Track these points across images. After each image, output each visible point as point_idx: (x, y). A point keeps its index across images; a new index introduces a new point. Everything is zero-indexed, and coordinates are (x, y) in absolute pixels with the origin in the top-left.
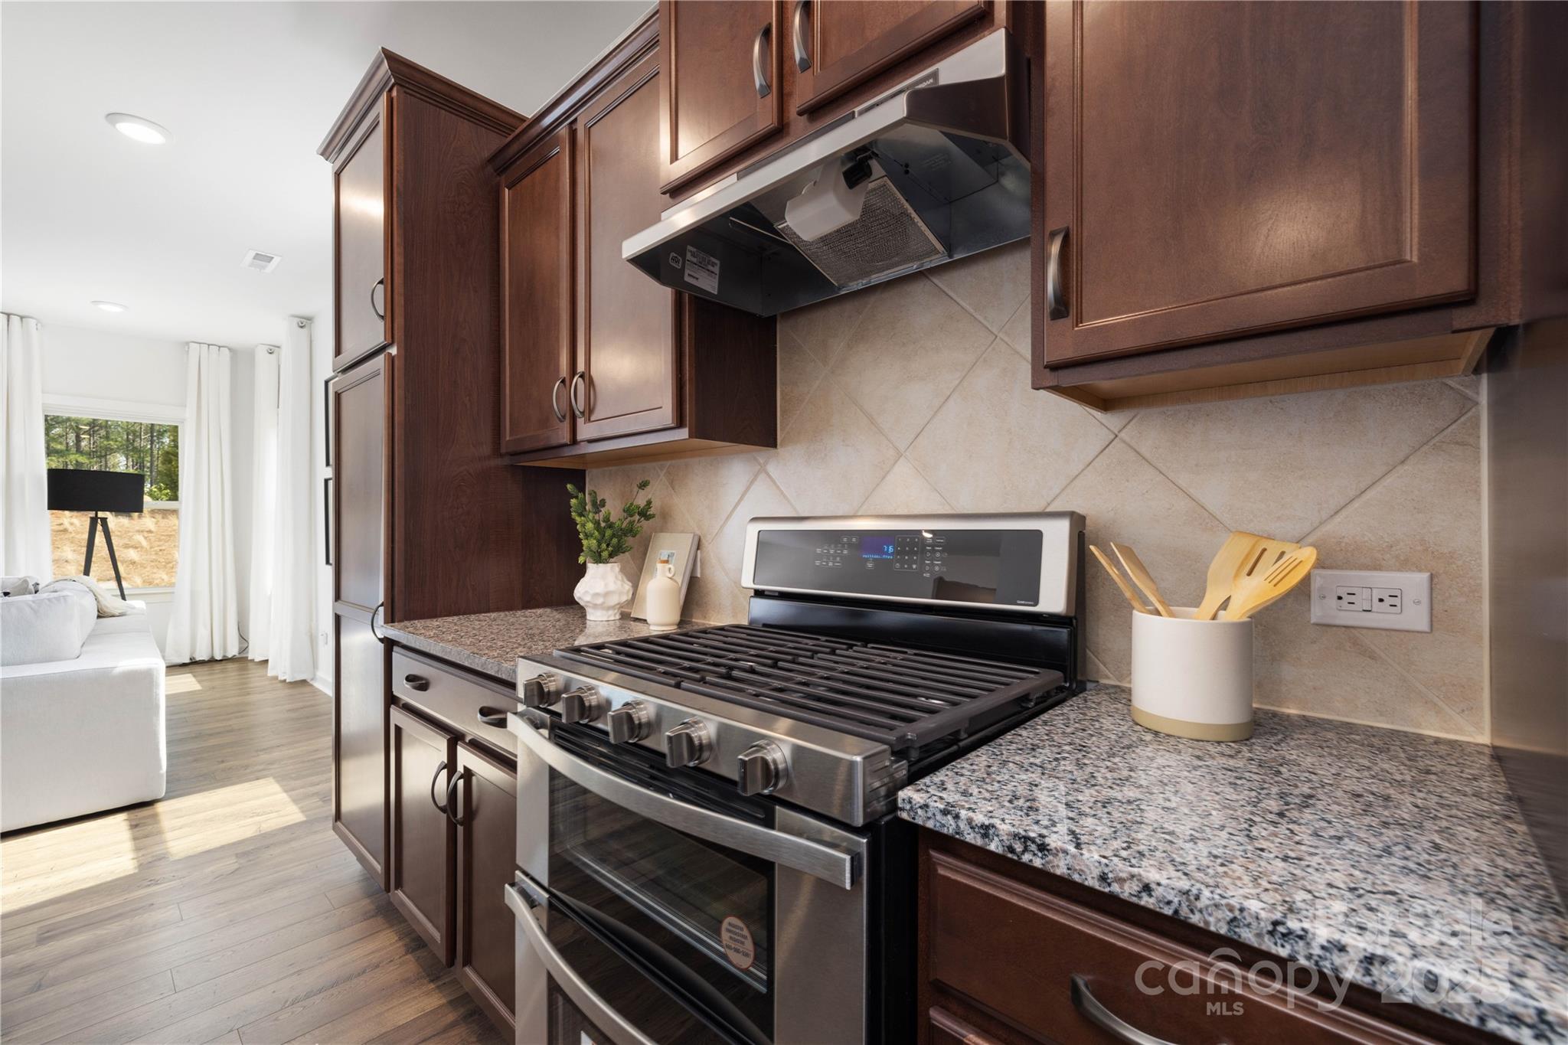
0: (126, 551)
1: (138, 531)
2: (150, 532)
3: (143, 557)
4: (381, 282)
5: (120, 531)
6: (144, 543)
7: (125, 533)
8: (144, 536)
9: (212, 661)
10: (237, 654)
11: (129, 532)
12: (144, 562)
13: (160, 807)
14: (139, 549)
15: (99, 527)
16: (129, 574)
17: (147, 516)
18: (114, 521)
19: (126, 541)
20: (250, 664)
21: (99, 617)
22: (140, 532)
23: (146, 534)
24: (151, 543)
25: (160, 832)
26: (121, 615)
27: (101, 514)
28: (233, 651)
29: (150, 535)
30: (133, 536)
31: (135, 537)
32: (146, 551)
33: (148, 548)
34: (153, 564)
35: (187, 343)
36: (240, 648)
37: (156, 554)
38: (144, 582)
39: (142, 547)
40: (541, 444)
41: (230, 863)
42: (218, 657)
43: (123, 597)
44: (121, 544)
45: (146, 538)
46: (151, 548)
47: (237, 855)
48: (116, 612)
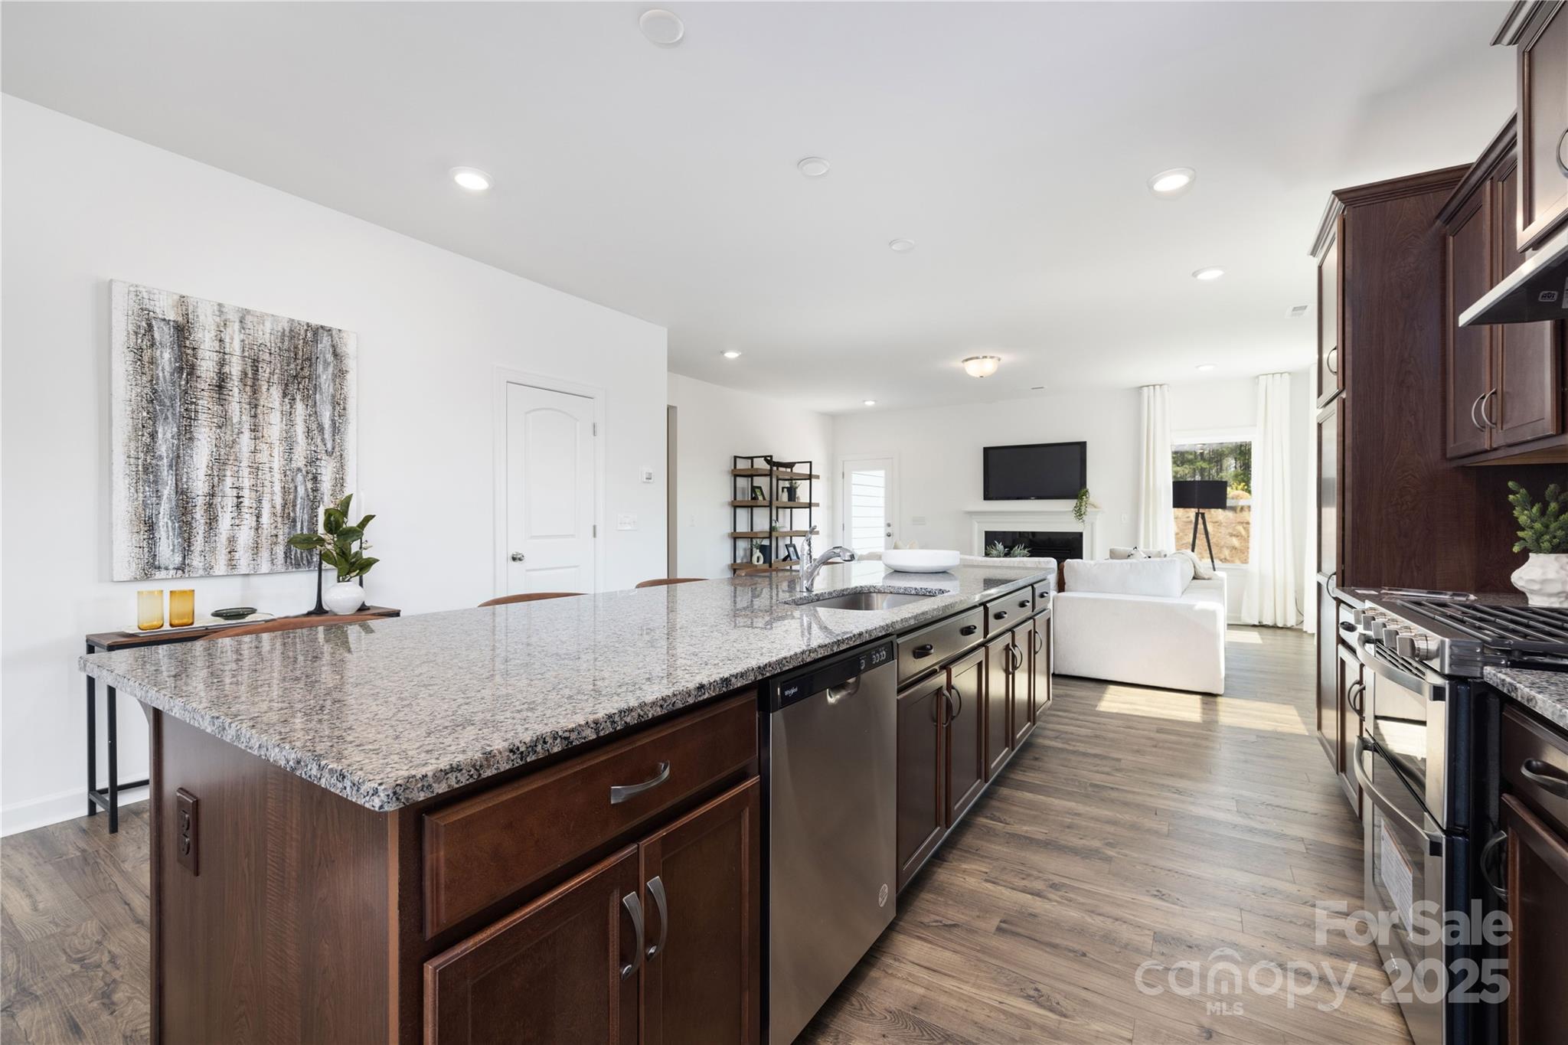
0: (1230, 538)
1: (1239, 523)
4: (1335, 349)
8: (1241, 527)
9: (1275, 627)
10: (1294, 624)
13: (1219, 699)
14: (1239, 538)
15: (1200, 518)
16: (1232, 557)
18: (1209, 514)
19: (1231, 531)
20: (1304, 634)
21: (1194, 578)
25: (1216, 710)
26: (1209, 579)
27: (1201, 511)
28: (1291, 622)
30: (1235, 527)
35: (1258, 377)
36: (1297, 621)
39: (1242, 536)
40: (1471, 450)
41: (1253, 738)
42: (1280, 625)
43: (1214, 570)
47: (1258, 736)
48: (1206, 577)
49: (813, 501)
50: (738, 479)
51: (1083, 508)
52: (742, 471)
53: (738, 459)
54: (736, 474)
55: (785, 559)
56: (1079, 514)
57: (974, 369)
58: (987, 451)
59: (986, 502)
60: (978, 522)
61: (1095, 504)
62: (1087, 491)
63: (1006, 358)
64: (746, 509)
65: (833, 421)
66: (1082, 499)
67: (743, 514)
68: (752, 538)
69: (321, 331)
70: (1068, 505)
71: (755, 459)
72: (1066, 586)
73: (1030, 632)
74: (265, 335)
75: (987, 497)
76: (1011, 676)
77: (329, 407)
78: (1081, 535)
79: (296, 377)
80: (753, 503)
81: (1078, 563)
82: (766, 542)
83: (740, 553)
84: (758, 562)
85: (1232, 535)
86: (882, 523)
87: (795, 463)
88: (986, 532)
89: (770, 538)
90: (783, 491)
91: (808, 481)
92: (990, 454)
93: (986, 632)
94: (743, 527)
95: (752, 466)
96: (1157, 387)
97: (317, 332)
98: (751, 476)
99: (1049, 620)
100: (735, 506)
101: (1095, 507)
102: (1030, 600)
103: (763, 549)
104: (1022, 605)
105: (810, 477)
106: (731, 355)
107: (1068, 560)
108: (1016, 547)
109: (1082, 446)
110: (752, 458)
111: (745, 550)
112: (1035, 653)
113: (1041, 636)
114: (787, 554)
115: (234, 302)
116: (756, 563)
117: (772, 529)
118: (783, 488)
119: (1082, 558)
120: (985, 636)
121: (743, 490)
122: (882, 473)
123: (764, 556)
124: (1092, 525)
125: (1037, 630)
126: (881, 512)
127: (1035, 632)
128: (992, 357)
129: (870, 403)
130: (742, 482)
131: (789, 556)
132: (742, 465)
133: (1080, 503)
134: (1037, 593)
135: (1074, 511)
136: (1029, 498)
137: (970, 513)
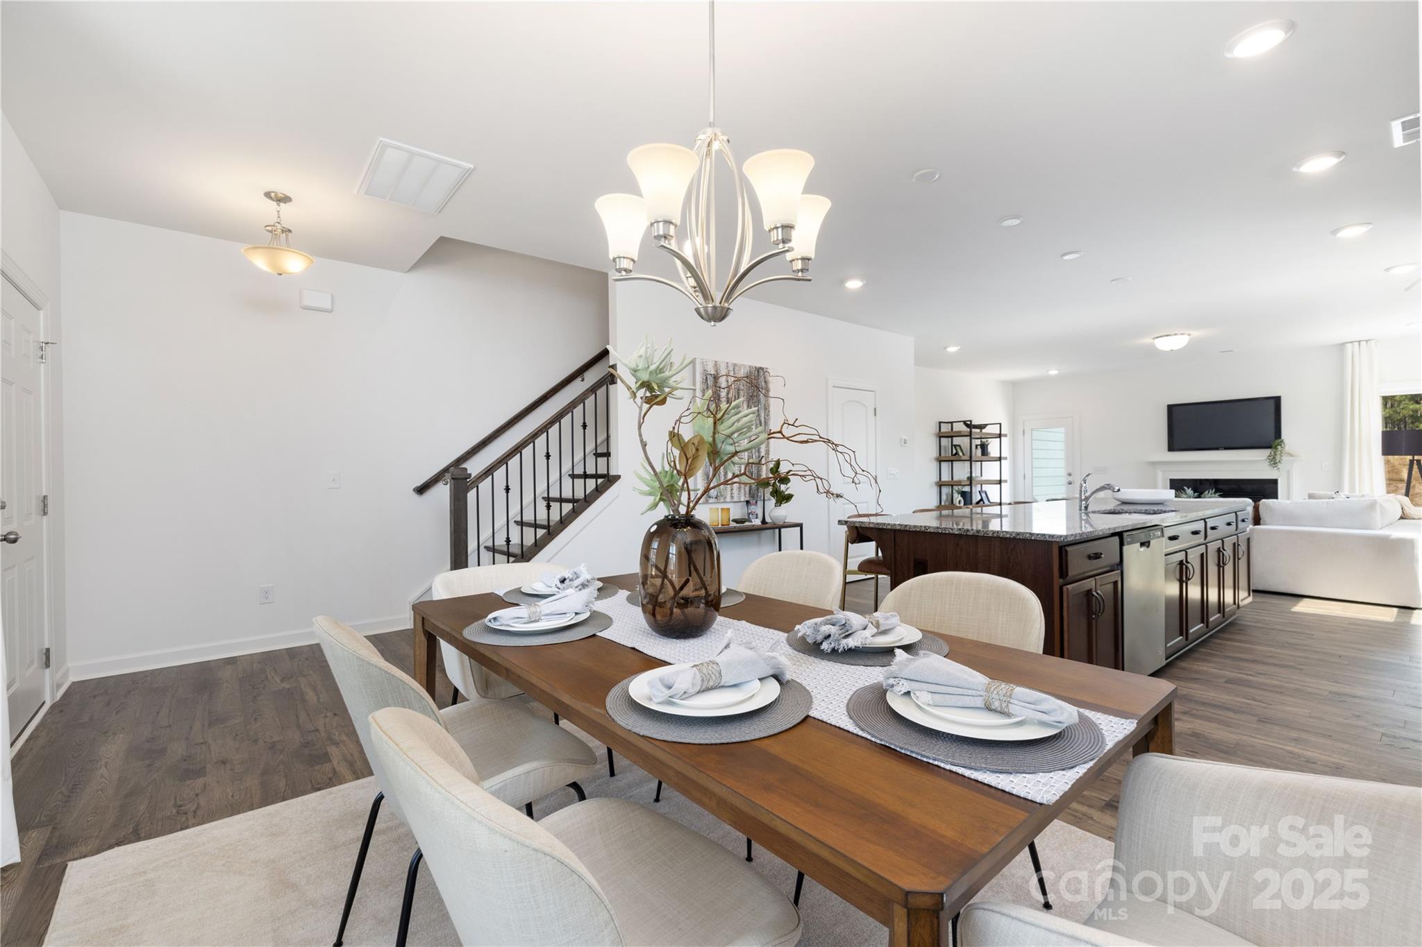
15: (1415, 465)
21: (1402, 518)
26: (1418, 519)
48: (1416, 518)
49: (1002, 456)
50: (942, 439)
51: (1278, 458)
52: (945, 433)
53: (942, 424)
54: (941, 436)
55: (978, 503)
56: (1274, 462)
57: (1164, 344)
58: (1171, 409)
59: (1170, 453)
60: (1163, 471)
61: (1292, 453)
62: (1282, 441)
63: (1196, 334)
64: (947, 463)
65: (1014, 389)
66: (1276, 448)
67: (945, 466)
68: (952, 486)
69: (760, 370)
70: (1262, 454)
71: (954, 424)
72: (1261, 521)
73: (1234, 544)
74: (742, 373)
75: (1171, 448)
76: (1221, 569)
77: (763, 411)
78: (1275, 482)
79: (751, 397)
80: (954, 458)
81: (1273, 502)
82: (967, 489)
83: (944, 497)
84: (959, 503)
86: (1063, 472)
87: (987, 425)
88: (1174, 480)
89: (971, 485)
90: (976, 447)
91: (999, 439)
92: (1173, 411)
93: (1206, 537)
94: (946, 477)
95: (952, 429)
97: (759, 370)
98: (952, 437)
99: (1249, 539)
100: (940, 461)
101: (1292, 456)
102: (1235, 521)
103: (963, 494)
104: (1229, 524)
105: (1000, 436)
106: (952, 349)
107: (1263, 500)
108: (1207, 492)
109: (1276, 402)
110: (952, 423)
111: (947, 495)
112: (1239, 559)
113: (1243, 548)
114: (980, 498)
115: (732, 360)
116: (958, 505)
117: (970, 479)
118: (977, 446)
119: (1277, 498)
120: (1205, 539)
121: (945, 447)
122: (1062, 430)
123: (963, 498)
124: (1288, 472)
125: (1240, 543)
126: (1062, 463)
127: (1239, 545)
128: (1183, 334)
129: (1053, 372)
130: (945, 441)
131: (982, 500)
132: (945, 428)
133: (1275, 452)
134: (1240, 519)
135: (1268, 461)
136: (1217, 449)
137: (1154, 464)
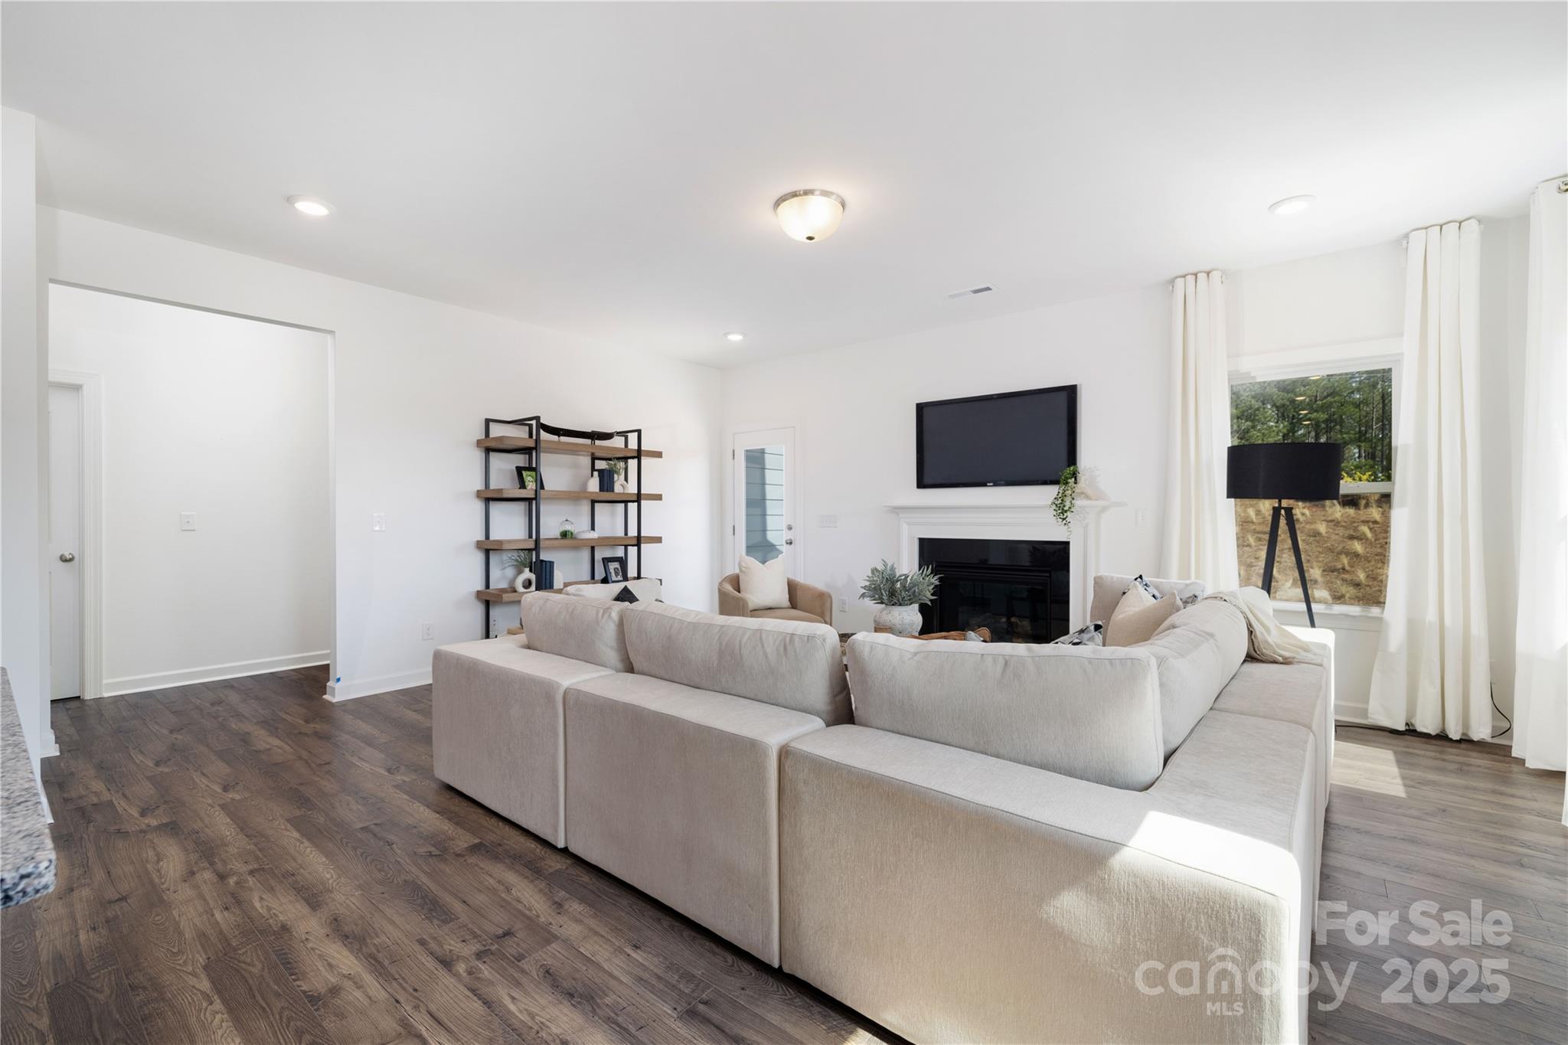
0: (1350, 542)
1: (1363, 522)
2: (1375, 522)
3: (1367, 550)
5: (1345, 522)
6: (1369, 535)
7: (1351, 524)
8: (1368, 527)
9: (1443, 739)
11: (1354, 522)
12: (1368, 555)
14: (1364, 541)
15: (1283, 522)
16: (1353, 567)
17: (1374, 506)
18: (1302, 510)
19: (1351, 532)
20: (1515, 768)
22: (1366, 522)
23: (1371, 525)
24: (1376, 535)
27: (1285, 503)
28: (1482, 730)
29: (1375, 526)
30: (1358, 526)
31: (1360, 528)
32: (1371, 543)
33: (1373, 540)
34: (1377, 558)
35: (1409, 233)
36: (1496, 729)
37: (1381, 547)
38: (1368, 577)
39: (1367, 539)
42: (1454, 734)
44: (1346, 535)
45: (1371, 529)
46: (1375, 540)
49: (644, 493)
50: (493, 456)
51: (1069, 502)
53: (493, 424)
54: (490, 448)
56: (1062, 510)
58: (921, 408)
59: (921, 491)
60: (909, 524)
61: (1088, 495)
62: (1078, 471)
66: (1068, 484)
70: (1047, 494)
75: (921, 484)
78: (1064, 546)
84: (527, 587)
85: (1351, 538)
87: (608, 432)
88: (922, 541)
91: (636, 462)
92: (924, 415)
96: (1202, 277)
100: (488, 498)
101: (1088, 498)
105: (638, 456)
106: (311, 208)
124: (1085, 528)
128: (825, 193)
133: (1065, 491)
135: (1054, 507)
136: (983, 484)
137: (897, 510)
